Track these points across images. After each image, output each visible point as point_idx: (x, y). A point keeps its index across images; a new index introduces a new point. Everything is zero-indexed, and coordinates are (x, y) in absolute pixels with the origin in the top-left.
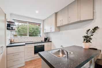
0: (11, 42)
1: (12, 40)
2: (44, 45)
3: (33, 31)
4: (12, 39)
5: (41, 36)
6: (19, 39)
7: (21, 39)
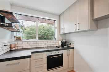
0: (11, 48)
1: (13, 46)
2: (62, 55)
3: (43, 33)
4: (13, 43)
5: (55, 39)
6: (24, 43)
7: (26, 43)
